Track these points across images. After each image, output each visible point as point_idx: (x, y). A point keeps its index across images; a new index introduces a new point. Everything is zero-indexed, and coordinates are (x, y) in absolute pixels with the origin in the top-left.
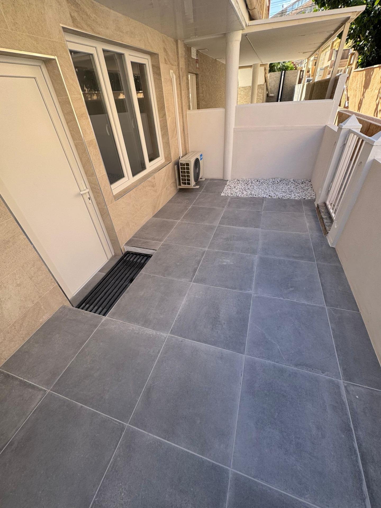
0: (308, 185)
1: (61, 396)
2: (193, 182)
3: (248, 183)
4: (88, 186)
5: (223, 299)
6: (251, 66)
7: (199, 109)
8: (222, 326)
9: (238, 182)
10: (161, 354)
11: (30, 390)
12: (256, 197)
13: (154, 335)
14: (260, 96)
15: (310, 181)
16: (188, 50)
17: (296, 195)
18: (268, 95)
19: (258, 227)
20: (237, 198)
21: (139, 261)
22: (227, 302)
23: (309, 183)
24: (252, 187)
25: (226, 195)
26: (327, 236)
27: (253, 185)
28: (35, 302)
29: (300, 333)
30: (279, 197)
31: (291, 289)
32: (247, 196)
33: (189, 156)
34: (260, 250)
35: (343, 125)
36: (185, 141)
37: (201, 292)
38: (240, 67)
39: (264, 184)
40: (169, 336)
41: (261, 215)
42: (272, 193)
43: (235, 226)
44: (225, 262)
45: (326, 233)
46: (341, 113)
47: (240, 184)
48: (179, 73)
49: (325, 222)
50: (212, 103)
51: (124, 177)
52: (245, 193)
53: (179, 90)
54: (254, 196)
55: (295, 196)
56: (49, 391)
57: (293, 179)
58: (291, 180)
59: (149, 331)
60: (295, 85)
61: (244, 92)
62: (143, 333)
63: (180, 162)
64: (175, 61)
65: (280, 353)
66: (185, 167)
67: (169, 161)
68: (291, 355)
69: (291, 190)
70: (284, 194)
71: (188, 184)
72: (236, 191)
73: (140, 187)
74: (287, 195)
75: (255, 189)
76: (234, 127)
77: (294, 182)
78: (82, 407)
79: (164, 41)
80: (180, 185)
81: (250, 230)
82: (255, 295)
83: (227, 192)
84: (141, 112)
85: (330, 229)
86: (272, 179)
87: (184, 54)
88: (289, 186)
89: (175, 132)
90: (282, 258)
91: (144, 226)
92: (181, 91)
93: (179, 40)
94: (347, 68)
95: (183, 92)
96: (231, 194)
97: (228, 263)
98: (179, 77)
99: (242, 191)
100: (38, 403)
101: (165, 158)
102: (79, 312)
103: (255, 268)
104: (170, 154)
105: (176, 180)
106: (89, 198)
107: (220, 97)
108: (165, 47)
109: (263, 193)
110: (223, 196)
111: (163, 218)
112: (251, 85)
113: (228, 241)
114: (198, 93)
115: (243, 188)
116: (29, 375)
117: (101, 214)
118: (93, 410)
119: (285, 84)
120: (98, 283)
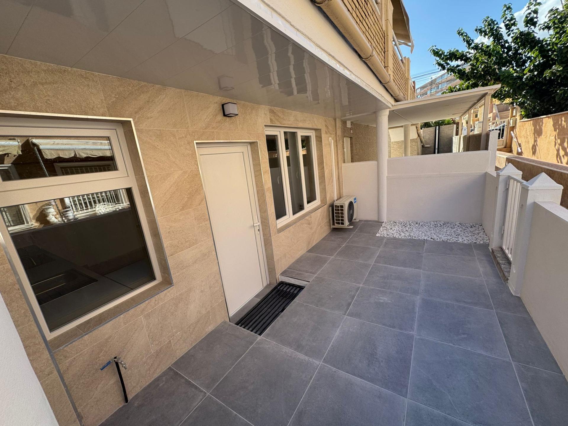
0: (479, 229)
1: (218, 400)
2: (347, 223)
3: (406, 225)
4: (260, 220)
5: (380, 336)
6: (402, 126)
7: (353, 162)
8: (380, 364)
9: (395, 224)
10: (313, 381)
11: (193, 390)
12: (415, 238)
13: (306, 360)
14: (414, 148)
15: (481, 225)
16: (344, 123)
17: (465, 238)
18: (423, 146)
19: (419, 268)
20: (394, 239)
21: (292, 291)
22: (385, 340)
23: (480, 227)
24: (411, 229)
25: (382, 236)
26: (507, 283)
27: (412, 227)
28: (207, 310)
29: (477, 386)
30: (443, 240)
31: (463, 336)
32: (405, 238)
33: (343, 200)
34: (422, 291)
35: (500, 173)
36: (339, 187)
37: (356, 327)
38: (389, 128)
39: (425, 227)
40: (322, 364)
41: (423, 257)
42: (434, 236)
43: (393, 265)
44: (382, 300)
45: (506, 279)
46: (510, 159)
47: (397, 226)
48: (336, 139)
49: (502, 268)
50: (366, 156)
51: (286, 215)
52: (403, 234)
53: (336, 149)
54: (414, 238)
55: (463, 240)
56: (209, 394)
57: (459, 223)
58: (456, 223)
59: (301, 356)
60: (453, 136)
61: (397, 145)
62: (295, 357)
63: (335, 204)
64: (334, 132)
65: (452, 404)
66: (340, 208)
67: (324, 203)
68: (467, 409)
69: (457, 233)
70: (449, 237)
71: (341, 224)
72: (393, 232)
73: (298, 224)
74: (453, 239)
75: (414, 231)
76: (387, 175)
77: (461, 226)
78: (236, 415)
79: (325, 121)
80: (334, 224)
81: (409, 271)
82: (418, 337)
83: (382, 233)
84: (305, 165)
85: (509, 274)
86: (434, 222)
87: (341, 126)
88: (454, 230)
89: (331, 180)
90: (449, 302)
91: (298, 259)
92: (337, 150)
93: (337, 119)
94: (511, 119)
95: (339, 151)
96: (387, 235)
97: (385, 301)
98: (336, 141)
99: (399, 233)
100: (199, 402)
101: (321, 201)
102: (238, 328)
103: (417, 309)
104: (326, 198)
105: (330, 220)
106: (258, 230)
107: (373, 151)
108: (327, 124)
109: (423, 235)
110: (378, 236)
111: (317, 254)
112: (403, 139)
113: (385, 279)
114: (352, 150)
115: (400, 230)
116: (193, 377)
117: (265, 244)
118: (246, 421)
119: (440, 137)
120: (254, 307)
